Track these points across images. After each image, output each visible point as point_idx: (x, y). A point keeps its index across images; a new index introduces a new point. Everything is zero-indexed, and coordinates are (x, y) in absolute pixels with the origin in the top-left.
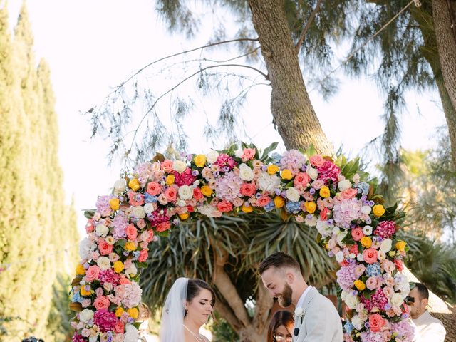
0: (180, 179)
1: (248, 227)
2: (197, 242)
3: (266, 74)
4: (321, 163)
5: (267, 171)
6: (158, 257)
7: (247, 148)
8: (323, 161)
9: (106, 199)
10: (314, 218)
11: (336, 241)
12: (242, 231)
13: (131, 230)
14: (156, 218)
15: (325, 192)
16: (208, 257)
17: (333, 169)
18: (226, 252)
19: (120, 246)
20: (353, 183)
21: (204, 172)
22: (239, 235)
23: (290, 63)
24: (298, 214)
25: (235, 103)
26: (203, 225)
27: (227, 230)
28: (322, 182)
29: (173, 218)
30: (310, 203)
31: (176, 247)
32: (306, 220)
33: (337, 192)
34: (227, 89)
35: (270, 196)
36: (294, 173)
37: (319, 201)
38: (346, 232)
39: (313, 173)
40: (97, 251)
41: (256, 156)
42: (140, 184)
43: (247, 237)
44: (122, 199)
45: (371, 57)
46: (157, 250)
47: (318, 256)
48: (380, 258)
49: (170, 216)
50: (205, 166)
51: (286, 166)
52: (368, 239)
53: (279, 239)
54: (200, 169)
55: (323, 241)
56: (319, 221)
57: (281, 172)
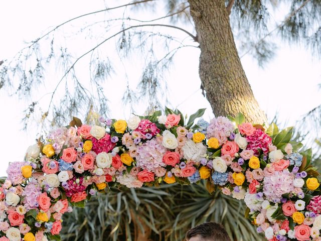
0: (98, 146)
1: (173, 202)
2: (117, 217)
3: (195, 35)
4: (251, 132)
5: (192, 139)
6: (74, 232)
7: (171, 113)
8: (254, 129)
9: (18, 166)
10: (242, 191)
11: (265, 216)
12: (166, 206)
13: (44, 200)
14: (71, 187)
15: (254, 163)
16: (128, 233)
17: (264, 138)
18: (148, 227)
19: (31, 217)
20: (285, 153)
21: (124, 139)
22: (163, 210)
23: (220, 25)
24: (225, 186)
25: (160, 65)
26: (124, 198)
27: (150, 204)
28: (251, 152)
29: (90, 187)
30: (238, 175)
31: (94, 222)
32: (234, 193)
33: (267, 163)
34: (152, 51)
35: (195, 166)
36: (221, 141)
37: (248, 172)
38: (276, 207)
39: (242, 142)
40: (6, 222)
41: (181, 123)
42: (54, 150)
43: (172, 212)
44: (35, 166)
45: (310, 21)
46: (73, 224)
47: (248, 234)
48: (313, 236)
49: (87, 185)
50: (125, 132)
51: (212, 134)
52: (301, 214)
53: (207, 215)
54: (120, 136)
55: (252, 215)
56: (248, 194)
57: (207, 141)
